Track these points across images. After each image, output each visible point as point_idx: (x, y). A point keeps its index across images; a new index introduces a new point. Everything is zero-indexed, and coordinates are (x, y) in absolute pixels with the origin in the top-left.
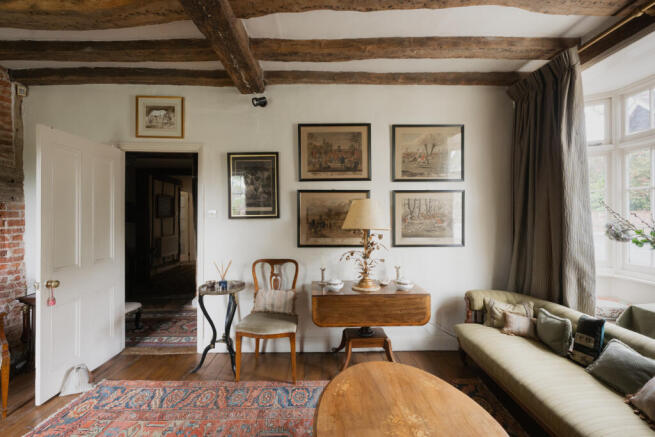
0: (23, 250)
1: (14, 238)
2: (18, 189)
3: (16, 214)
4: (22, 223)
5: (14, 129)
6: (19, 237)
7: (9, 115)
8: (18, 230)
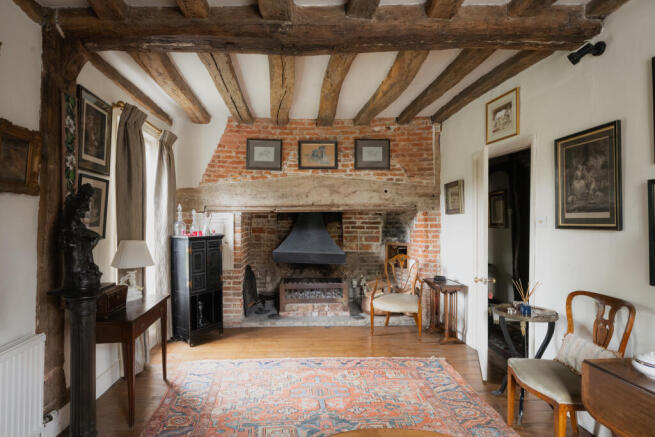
0: (439, 246)
1: (433, 237)
2: (436, 201)
3: (435, 220)
4: (438, 226)
5: (434, 157)
6: (437, 237)
7: (431, 149)
8: (437, 231)
